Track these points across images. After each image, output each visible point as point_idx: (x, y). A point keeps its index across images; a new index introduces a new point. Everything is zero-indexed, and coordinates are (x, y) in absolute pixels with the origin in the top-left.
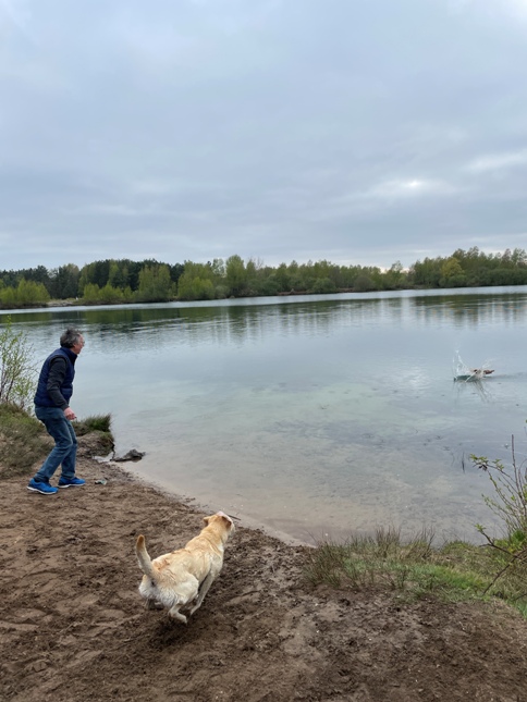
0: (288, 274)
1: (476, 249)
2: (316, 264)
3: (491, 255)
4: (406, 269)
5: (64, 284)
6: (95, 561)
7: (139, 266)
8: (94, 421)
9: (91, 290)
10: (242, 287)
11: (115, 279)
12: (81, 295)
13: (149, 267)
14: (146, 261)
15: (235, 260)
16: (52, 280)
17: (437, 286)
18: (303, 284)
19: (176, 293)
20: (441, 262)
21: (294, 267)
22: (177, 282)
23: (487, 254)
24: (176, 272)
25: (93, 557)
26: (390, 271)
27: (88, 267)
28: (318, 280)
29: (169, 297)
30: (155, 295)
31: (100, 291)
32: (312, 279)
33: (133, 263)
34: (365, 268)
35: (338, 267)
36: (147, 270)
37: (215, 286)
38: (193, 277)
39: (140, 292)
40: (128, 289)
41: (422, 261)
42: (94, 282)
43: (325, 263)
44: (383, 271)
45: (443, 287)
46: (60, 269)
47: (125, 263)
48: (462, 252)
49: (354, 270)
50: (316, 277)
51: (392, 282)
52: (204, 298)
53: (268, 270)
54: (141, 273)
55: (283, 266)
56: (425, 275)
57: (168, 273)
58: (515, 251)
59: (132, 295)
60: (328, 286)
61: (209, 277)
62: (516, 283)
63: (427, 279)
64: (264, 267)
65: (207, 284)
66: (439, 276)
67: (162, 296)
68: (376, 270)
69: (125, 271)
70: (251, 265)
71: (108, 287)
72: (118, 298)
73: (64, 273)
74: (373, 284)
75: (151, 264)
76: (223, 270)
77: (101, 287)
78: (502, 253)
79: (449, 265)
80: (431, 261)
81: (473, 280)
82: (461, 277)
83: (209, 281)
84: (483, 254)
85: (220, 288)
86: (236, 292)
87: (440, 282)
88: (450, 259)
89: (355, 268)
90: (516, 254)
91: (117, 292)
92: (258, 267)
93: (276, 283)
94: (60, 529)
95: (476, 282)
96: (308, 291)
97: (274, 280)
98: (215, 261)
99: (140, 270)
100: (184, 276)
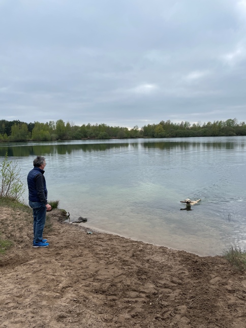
0: (86, 130)
1: (169, 121)
2: (100, 125)
4: (140, 129)
10: (64, 135)
13: (17, 124)
14: (14, 121)
15: (60, 122)
17: (153, 137)
18: (94, 134)
19: (31, 137)
20: (155, 126)
21: (89, 126)
22: (31, 132)
23: (174, 123)
24: (31, 127)
26: (133, 130)
28: (101, 133)
29: (27, 139)
30: (20, 138)
32: (98, 132)
33: (7, 122)
34: (121, 128)
35: (109, 127)
36: (15, 126)
37: (51, 134)
38: (39, 129)
39: (12, 137)
40: (6, 134)
41: (147, 126)
43: (103, 125)
44: (129, 129)
45: (156, 138)
47: (3, 121)
48: (163, 122)
50: (100, 131)
51: (134, 134)
52: (45, 140)
53: (76, 128)
54: (12, 127)
55: (84, 126)
56: (148, 132)
57: (27, 127)
58: (185, 123)
59: (8, 138)
60: (106, 136)
63: (149, 134)
64: (74, 126)
65: (47, 133)
66: (154, 132)
67: (23, 138)
68: (126, 129)
69: (3, 125)
70: (68, 124)
74: (126, 135)
76: (54, 126)
78: (180, 123)
79: (158, 127)
80: (150, 126)
81: (168, 135)
82: (164, 133)
84: (172, 123)
85: (53, 135)
86: (61, 138)
87: (155, 135)
88: (158, 125)
89: (117, 128)
92: (71, 125)
93: (80, 134)
95: (170, 135)
96: (96, 138)
97: (80, 132)
98: (50, 122)
99: (12, 125)
100: (35, 129)
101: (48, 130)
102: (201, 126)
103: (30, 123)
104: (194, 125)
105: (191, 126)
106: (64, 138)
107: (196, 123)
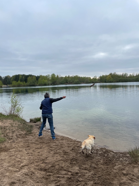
0: (67, 79)
1: (115, 73)
2: (75, 76)
3: (119, 74)
4: (98, 78)
9: (14, 83)
11: (21, 79)
12: (11, 84)
13: (30, 76)
15: (53, 75)
16: (3, 80)
17: (106, 82)
18: (71, 81)
19: (38, 83)
20: (107, 76)
21: (69, 77)
22: (38, 80)
24: (38, 78)
25: (68, 156)
26: (94, 78)
27: (13, 76)
29: (36, 84)
30: (32, 84)
31: (17, 83)
32: (74, 80)
33: (26, 75)
34: (87, 77)
35: (80, 77)
37: (48, 82)
38: (42, 79)
39: (28, 83)
40: (25, 82)
41: (102, 76)
42: (15, 80)
43: (77, 76)
44: (92, 78)
45: (107, 83)
46: (5, 77)
47: (24, 75)
48: (112, 73)
51: (94, 81)
52: (45, 85)
53: (62, 78)
55: (66, 76)
56: (103, 79)
57: (35, 78)
59: (26, 84)
60: (78, 82)
63: (103, 80)
65: (46, 81)
67: (34, 84)
68: (90, 78)
69: (24, 77)
70: (58, 76)
71: (19, 82)
72: (22, 85)
73: (7, 78)
74: (89, 81)
76: (50, 77)
78: (122, 74)
79: (109, 77)
80: (104, 76)
81: (115, 81)
82: (112, 80)
84: (117, 74)
85: (50, 82)
87: (106, 81)
88: (109, 75)
89: (84, 77)
90: (125, 74)
91: (22, 83)
95: (116, 81)
96: (72, 83)
97: (64, 80)
98: (48, 75)
99: (28, 77)
100: (40, 79)
101: (47, 79)
102: (135, 75)
103: (38, 76)
104: (130, 75)
105: (129, 75)
106: (55, 83)
107: (132, 74)
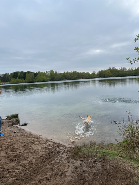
0: (66, 75)
1: (114, 67)
2: (73, 72)
3: (118, 69)
4: (96, 73)
5: (5, 78)
6: (14, 153)
7: (26, 73)
8: (14, 115)
9: (12, 80)
10: (54, 78)
11: (19, 77)
12: (10, 81)
13: (29, 73)
14: (28, 72)
15: (52, 71)
16: (2, 77)
18: (70, 77)
19: (36, 80)
20: (105, 71)
21: (67, 73)
22: (36, 77)
23: (117, 69)
24: (36, 75)
25: (14, 152)
26: (92, 73)
27: (12, 74)
28: (74, 76)
29: (34, 81)
30: (30, 81)
31: (15, 80)
33: (24, 72)
34: (86, 73)
35: (79, 73)
36: (28, 74)
38: (40, 76)
39: (26, 80)
40: (23, 79)
41: (100, 71)
42: (13, 78)
43: (76, 71)
44: (91, 73)
46: (4, 74)
47: (22, 72)
48: (110, 68)
49: (83, 73)
50: (73, 75)
51: (93, 76)
52: (44, 81)
53: (61, 74)
54: (26, 75)
55: (65, 72)
56: (102, 74)
57: (34, 75)
58: (124, 68)
59: (24, 81)
60: (77, 78)
61: (45, 76)
62: (124, 76)
64: (59, 73)
65: (45, 78)
66: (105, 74)
67: (32, 81)
68: (89, 73)
69: (22, 74)
70: (56, 72)
71: (17, 79)
72: (20, 82)
73: (5, 75)
74: (88, 77)
75: (29, 72)
76: (49, 74)
77: (15, 79)
78: (121, 68)
79: (107, 71)
80: (103, 71)
81: (113, 75)
82: (111, 75)
83: (45, 77)
84: (116, 69)
85: (48, 78)
86: (52, 80)
87: (105, 76)
90: (124, 69)
91: (20, 80)
92: (58, 73)
93: (63, 77)
94: (4, 145)
96: (71, 79)
98: (46, 71)
103: (36, 72)
104: (129, 69)
106: (54, 80)
